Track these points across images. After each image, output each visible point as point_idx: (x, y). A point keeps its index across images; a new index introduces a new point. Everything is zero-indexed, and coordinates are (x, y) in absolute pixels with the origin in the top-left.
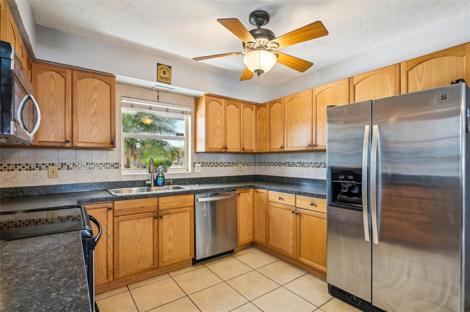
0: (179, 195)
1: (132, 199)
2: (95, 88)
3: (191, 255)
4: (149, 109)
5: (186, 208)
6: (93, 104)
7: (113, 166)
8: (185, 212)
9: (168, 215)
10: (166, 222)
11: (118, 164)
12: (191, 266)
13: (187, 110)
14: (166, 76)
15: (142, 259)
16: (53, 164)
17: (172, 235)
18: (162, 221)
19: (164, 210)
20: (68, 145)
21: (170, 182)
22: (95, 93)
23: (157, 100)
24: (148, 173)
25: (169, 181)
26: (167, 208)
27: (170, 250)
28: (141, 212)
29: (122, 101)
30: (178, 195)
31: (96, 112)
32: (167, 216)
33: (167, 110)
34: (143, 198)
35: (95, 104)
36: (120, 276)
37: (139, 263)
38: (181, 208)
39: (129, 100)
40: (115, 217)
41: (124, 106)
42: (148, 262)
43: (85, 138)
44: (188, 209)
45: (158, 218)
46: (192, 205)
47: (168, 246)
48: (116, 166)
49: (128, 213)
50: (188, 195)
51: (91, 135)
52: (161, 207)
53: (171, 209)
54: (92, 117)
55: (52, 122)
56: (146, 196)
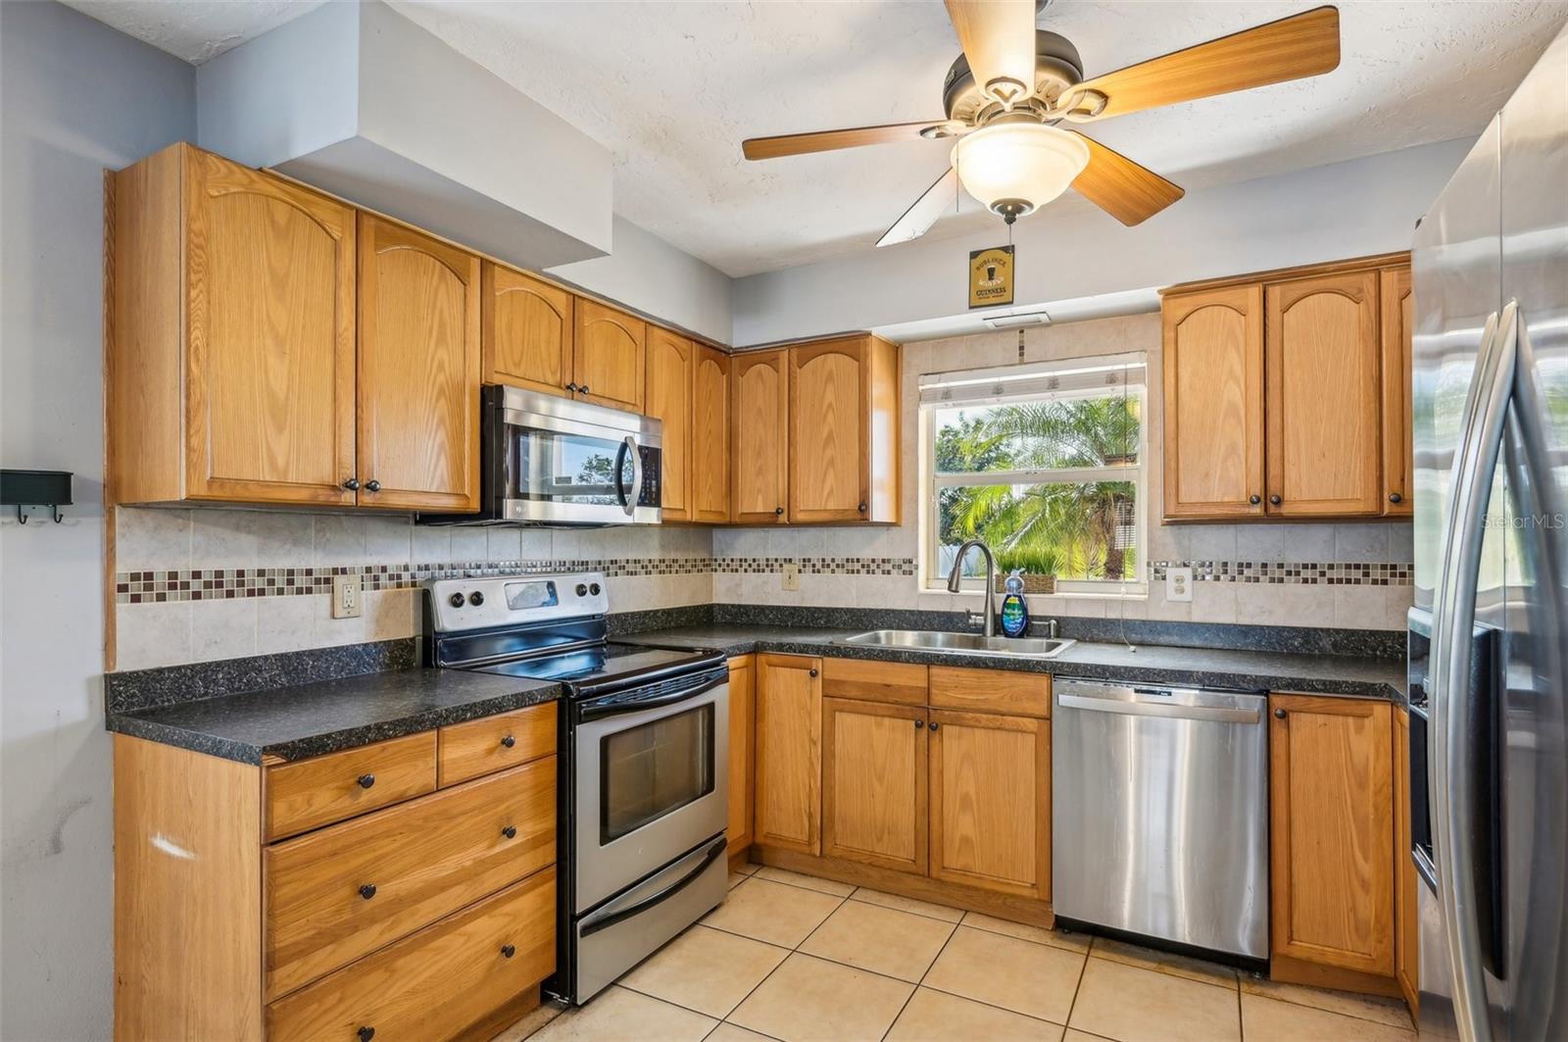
0: (993, 668)
1: (860, 658)
2: (830, 378)
3: (1037, 888)
4: (994, 393)
5: (1020, 720)
6: (825, 416)
7: (900, 567)
8: (1014, 731)
9: (961, 725)
10: (954, 744)
11: (910, 562)
12: (1047, 930)
13: (1129, 366)
14: (997, 281)
15: (886, 831)
17: (972, 793)
18: (942, 740)
19: (944, 708)
20: (783, 518)
21: (1049, 625)
22: (830, 388)
23: (1017, 359)
24: (946, 591)
25: (1047, 623)
26: (954, 703)
27: (966, 840)
28: (883, 698)
29: (921, 388)
30: (987, 667)
31: (830, 436)
32: (956, 729)
33: (1053, 384)
34: (886, 660)
35: (830, 416)
36: (837, 853)
37: (880, 840)
38: (1003, 715)
39: (939, 381)
40: (825, 696)
41: (927, 401)
42: (902, 848)
43: (811, 501)
44: (1031, 724)
45: (930, 726)
46: (1044, 712)
47: (960, 824)
48: (906, 567)
49: (854, 693)
50: (1026, 675)
51: (819, 495)
52: (939, 698)
53: (968, 711)
54: (824, 449)
55: (760, 472)
56: (894, 656)
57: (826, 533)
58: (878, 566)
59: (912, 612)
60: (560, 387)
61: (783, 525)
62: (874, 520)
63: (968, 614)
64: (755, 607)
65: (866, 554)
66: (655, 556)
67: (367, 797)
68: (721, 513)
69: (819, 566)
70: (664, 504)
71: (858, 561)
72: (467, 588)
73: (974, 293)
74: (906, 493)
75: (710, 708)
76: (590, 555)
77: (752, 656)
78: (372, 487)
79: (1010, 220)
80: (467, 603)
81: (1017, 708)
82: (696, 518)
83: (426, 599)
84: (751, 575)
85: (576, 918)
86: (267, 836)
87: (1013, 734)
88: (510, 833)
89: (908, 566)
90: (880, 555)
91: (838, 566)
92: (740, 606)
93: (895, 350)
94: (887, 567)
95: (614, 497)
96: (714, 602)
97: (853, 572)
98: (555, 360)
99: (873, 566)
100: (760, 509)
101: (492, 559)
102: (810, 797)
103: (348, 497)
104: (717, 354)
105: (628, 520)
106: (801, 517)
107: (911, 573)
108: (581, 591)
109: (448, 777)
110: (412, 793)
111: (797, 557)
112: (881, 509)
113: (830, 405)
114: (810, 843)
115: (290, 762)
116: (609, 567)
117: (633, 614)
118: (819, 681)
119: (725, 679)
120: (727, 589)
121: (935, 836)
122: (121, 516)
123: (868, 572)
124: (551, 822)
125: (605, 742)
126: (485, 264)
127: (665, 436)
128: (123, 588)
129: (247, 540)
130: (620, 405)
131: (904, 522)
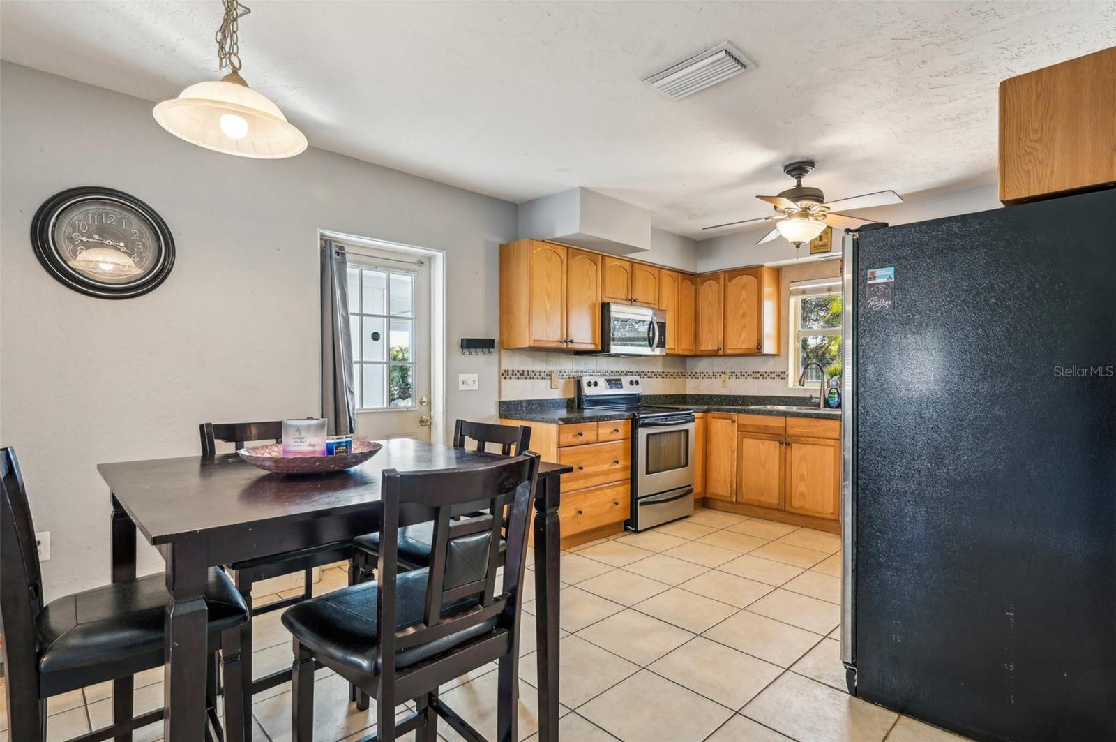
1: (755, 414)
2: (744, 286)
5: (827, 440)
6: (742, 304)
7: (779, 376)
8: (824, 445)
9: (800, 443)
10: (797, 451)
11: (785, 373)
14: (823, 242)
15: (766, 491)
16: (725, 373)
17: (805, 474)
18: (791, 450)
19: (793, 436)
20: (721, 352)
22: (744, 291)
23: (839, 274)
26: (797, 433)
27: (802, 494)
28: (764, 432)
29: (791, 288)
31: (744, 314)
32: (798, 445)
34: (766, 415)
35: (744, 305)
36: (743, 501)
37: (763, 495)
38: (819, 438)
39: (800, 285)
40: (738, 431)
41: (794, 295)
42: (773, 499)
43: (734, 344)
44: (832, 442)
45: (786, 444)
46: (838, 437)
47: (799, 487)
48: (782, 376)
49: (752, 430)
50: (830, 421)
51: (739, 340)
52: (790, 431)
53: (804, 437)
54: (741, 320)
55: (710, 331)
56: (770, 413)
57: (742, 359)
58: (769, 375)
59: (785, 397)
60: (627, 300)
61: (721, 356)
62: (765, 352)
63: (811, 398)
64: (707, 395)
65: (763, 369)
66: (660, 369)
67: (581, 439)
68: (691, 350)
69: (739, 375)
70: (666, 347)
71: (758, 373)
72: (593, 380)
73: (812, 247)
74: (783, 340)
75: (687, 431)
76: (633, 369)
77: (705, 414)
78: (571, 342)
79: (798, 247)
80: (593, 386)
81: (825, 435)
82: (680, 352)
83: (578, 384)
84: (705, 380)
85: (638, 499)
86: (559, 444)
87: (824, 447)
88: (617, 462)
89: (783, 376)
90: (769, 370)
91: (748, 375)
92: (700, 395)
93: (777, 272)
94: (773, 375)
95: (647, 343)
96: (687, 393)
97: (756, 378)
98: (625, 290)
99: (766, 375)
100: (710, 348)
101: (598, 369)
102: (731, 476)
103: (564, 345)
104: (690, 277)
105: (652, 353)
106: (729, 352)
107: (785, 378)
108: (631, 383)
109: (601, 439)
110: (591, 441)
111: (728, 371)
112: (769, 347)
113: (744, 299)
114: (731, 496)
115: (564, 424)
116: (642, 374)
117: (651, 396)
118: (736, 424)
119: (693, 420)
120: (692, 387)
121: (788, 492)
122: (503, 352)
123: (763, 378)
124: (629, 463)
125: (648, 436)
126: (603, 257)
127: (667, 317)
128: (503, 375)
129: (529, 360)
130: (647, 305)
131: (781, 355)
